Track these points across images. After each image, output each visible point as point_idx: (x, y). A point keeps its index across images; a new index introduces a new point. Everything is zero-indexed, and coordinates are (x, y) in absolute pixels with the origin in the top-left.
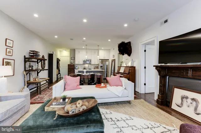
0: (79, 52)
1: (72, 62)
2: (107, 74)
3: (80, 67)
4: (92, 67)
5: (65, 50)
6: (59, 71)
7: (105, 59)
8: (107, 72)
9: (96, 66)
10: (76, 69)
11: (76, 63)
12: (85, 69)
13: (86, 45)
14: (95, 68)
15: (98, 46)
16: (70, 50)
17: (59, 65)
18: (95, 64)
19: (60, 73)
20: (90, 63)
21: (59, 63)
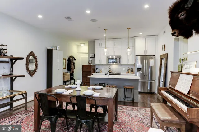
0: (100, 45)
1: (90, 62)
2: (151, 83)
3: (103, 69)
4: (124, 69)
5: (84, 44)
8: (151, 80)
10: (97, 73)
11: (97, 62)
12: (111, 72)
13: (105, 30)
14: (128, 72)
15: (129, 28)
16: (88, 42)
17: (73, 66)
18: (128, 64)
19: (73, 78)
20: (120, 63)
21: (74, 63)
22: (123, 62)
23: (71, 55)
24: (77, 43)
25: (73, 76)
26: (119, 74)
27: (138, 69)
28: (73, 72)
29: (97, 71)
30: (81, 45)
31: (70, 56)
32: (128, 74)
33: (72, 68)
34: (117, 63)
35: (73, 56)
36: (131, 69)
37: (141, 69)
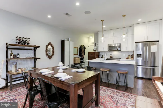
1: (95, 50)
4: (124, 55)
6: (82, 59)
7: (147, 41)
8: (154, 66)
9: (130, 54)
10: (100, 58)
11: (100, 50)
12: (112, 58)
13: (101, 21)
14: (128, 57)
15: (124, 16)
16: (94, 34)
17: (83, 53)
18: (128, 50)
19: (83, 61)
20: (119, 50)
21: (84, 51)
22: (123, 49)
23: (83, 45)
24: (88, 36)
25: (83, 60)
26: (118, 59)
27: (137, 55)
28: (84, 58)
29: (100, 56)
30: (91, 37)
31: (81, 46)
32: (128, 60)
33: (83, 54)
34: (117, 50)
35: (83, 46)
36: (130, 55)
37: (141, 55)
